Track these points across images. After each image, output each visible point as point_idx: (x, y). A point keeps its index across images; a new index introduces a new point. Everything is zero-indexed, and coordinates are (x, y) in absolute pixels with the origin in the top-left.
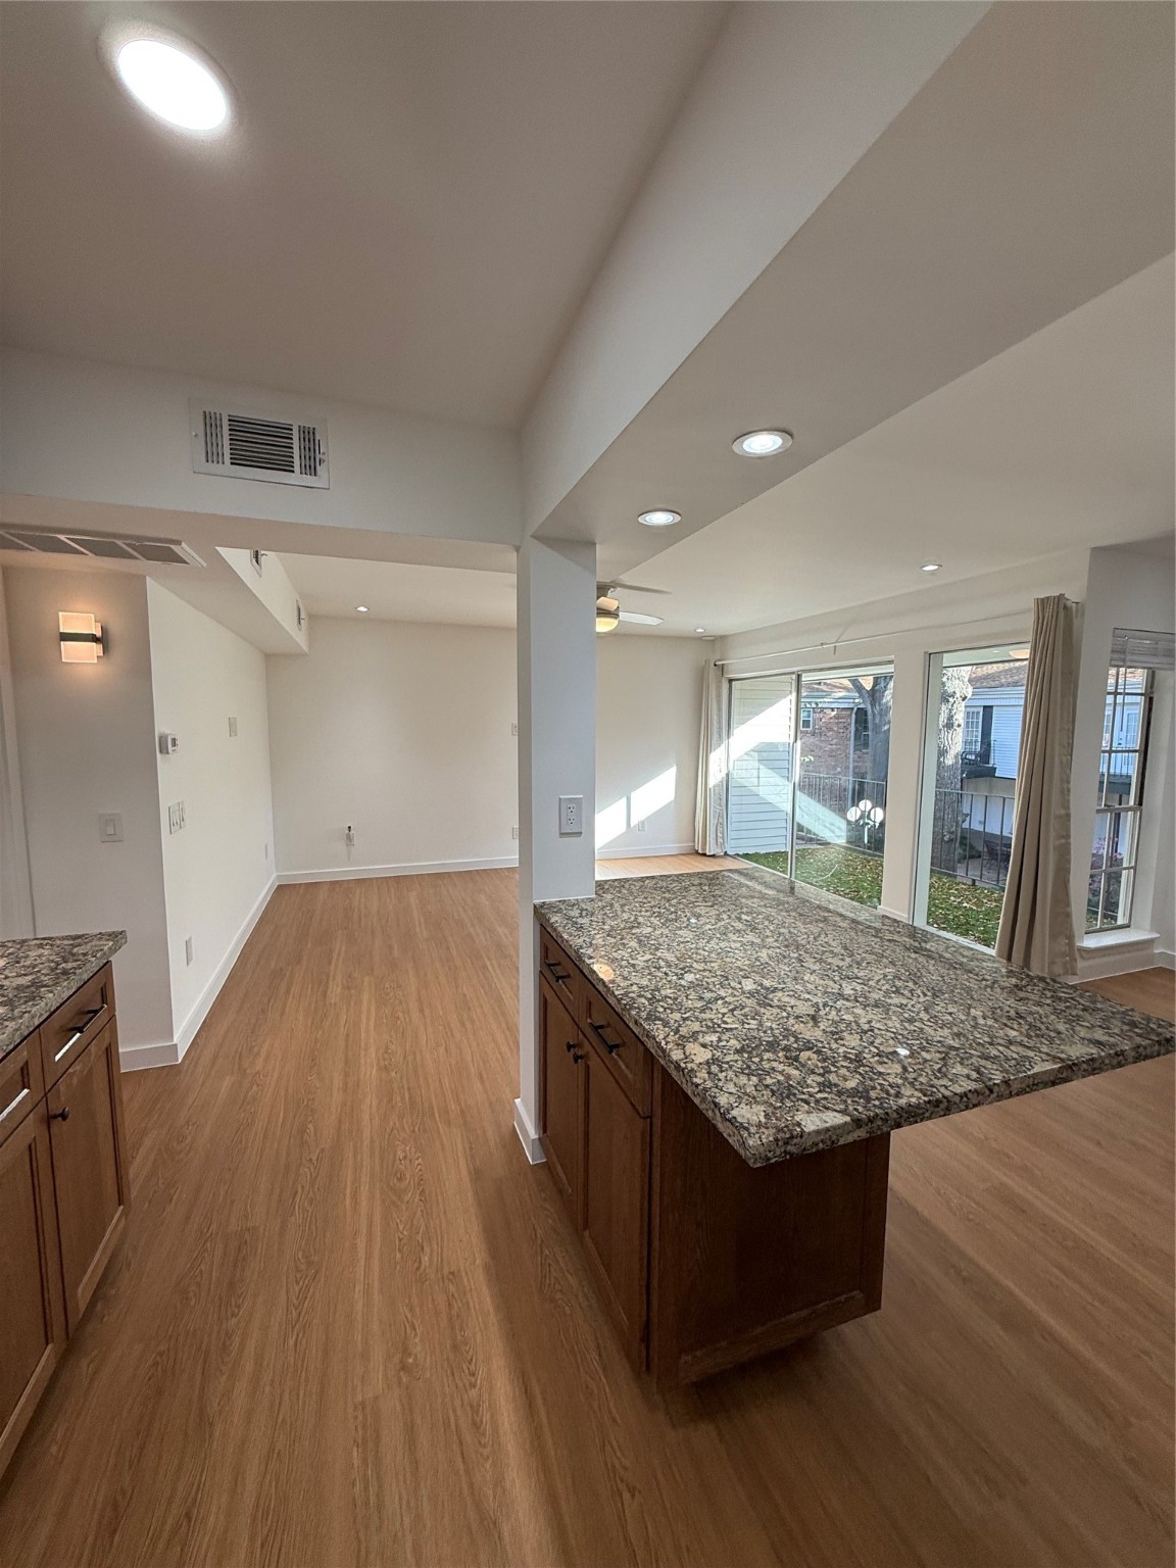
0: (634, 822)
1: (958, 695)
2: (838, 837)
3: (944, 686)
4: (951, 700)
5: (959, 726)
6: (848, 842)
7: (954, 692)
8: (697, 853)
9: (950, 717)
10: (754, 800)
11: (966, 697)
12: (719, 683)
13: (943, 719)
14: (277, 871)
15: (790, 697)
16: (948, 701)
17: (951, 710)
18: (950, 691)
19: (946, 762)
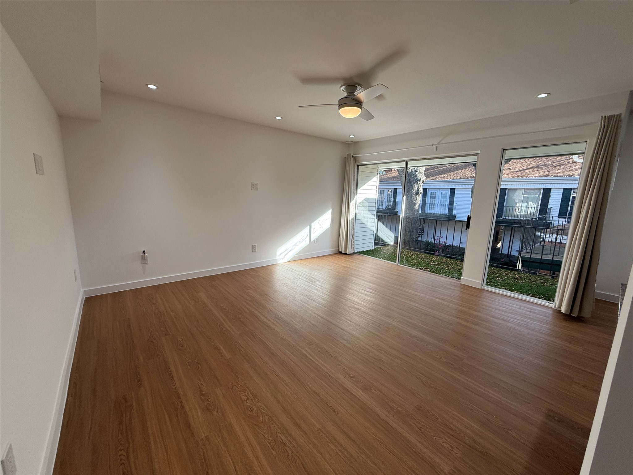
0: (312, 239)
1: (421, 180)
2: (391, 241)
3: (417, 176)
4: (419, 182)
5: (421, 193)
6: (394, 243)
7: (420, 179)
8: (341, 253)
9: (418, 190)
10: (362, 226)
11: (424, 181)
12: (354, 166)
13: (415, 191)
14: (83, 289)
15: (377, 176)
16: (418, 183)
17: (418, 187)
18: (419, 178)
19: (416, 208)
